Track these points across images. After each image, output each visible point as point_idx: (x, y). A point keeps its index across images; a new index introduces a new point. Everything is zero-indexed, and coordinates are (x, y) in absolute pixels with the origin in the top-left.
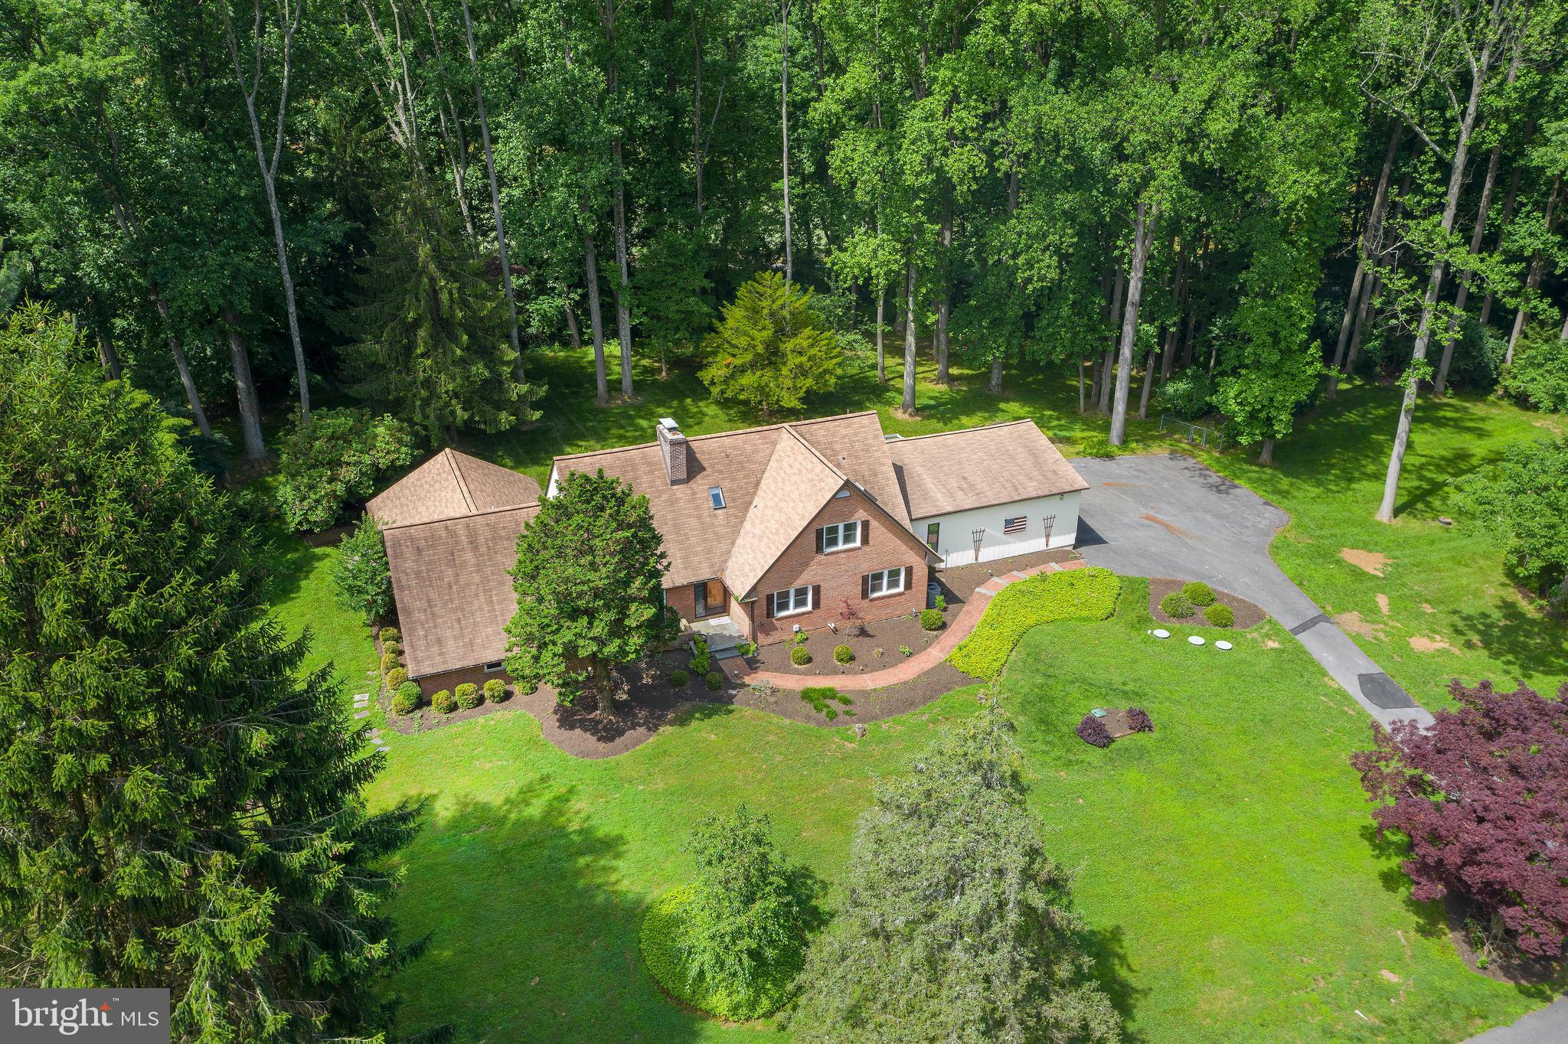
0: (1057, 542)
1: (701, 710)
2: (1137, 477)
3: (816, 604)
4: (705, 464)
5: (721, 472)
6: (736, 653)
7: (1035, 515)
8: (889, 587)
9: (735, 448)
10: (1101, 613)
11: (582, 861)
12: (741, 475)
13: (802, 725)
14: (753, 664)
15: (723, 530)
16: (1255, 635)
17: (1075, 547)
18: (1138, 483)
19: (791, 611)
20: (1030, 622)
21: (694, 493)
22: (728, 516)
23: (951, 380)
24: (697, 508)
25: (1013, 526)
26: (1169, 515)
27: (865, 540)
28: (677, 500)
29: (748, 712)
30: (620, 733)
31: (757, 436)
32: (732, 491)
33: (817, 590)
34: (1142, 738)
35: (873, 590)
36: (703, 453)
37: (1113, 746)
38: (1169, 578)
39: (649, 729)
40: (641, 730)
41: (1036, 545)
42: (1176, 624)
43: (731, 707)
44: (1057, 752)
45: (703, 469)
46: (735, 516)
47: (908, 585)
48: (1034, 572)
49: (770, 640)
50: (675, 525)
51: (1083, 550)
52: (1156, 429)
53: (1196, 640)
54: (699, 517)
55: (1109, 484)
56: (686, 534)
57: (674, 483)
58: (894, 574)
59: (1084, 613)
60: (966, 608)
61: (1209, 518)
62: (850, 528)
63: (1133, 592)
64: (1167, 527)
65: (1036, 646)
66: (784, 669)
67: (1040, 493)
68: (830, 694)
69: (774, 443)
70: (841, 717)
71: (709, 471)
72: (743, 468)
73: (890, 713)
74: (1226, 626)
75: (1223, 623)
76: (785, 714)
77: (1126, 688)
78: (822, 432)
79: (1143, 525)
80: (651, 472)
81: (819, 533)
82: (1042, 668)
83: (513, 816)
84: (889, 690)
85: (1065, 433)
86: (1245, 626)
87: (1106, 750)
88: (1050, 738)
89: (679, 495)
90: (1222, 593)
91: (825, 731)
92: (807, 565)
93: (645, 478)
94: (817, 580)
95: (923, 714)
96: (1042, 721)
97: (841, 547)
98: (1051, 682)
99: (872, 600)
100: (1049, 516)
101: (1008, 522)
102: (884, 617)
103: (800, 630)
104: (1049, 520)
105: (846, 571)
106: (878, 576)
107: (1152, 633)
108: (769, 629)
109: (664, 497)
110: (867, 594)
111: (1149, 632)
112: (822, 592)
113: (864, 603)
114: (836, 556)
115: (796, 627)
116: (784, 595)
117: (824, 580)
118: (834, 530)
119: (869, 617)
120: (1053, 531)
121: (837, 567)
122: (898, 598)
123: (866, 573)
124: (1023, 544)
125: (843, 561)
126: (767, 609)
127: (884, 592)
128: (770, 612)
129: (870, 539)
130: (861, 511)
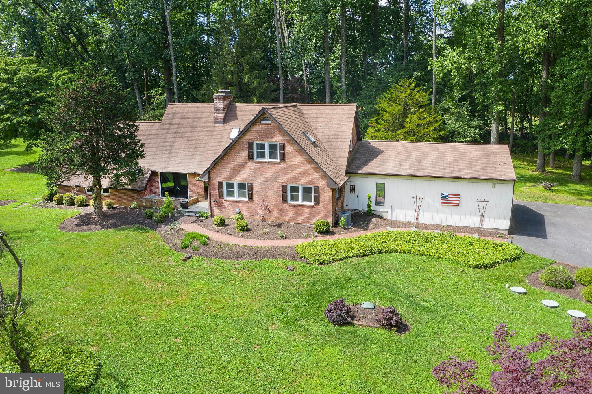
0: (490, 223)
1: (137, 228)
3: (251, 197)
5: (245, 122)
6: (198, 215)
7: (468, 195)
8: (304, 199)
13: (167, 246)
17: (511, 233)
19: (235, 198)
21: (224, 130)
24: (222, 137)
25: (447, 199)
27: (283, 159)
28: (214, 132)
29: (155, 235)
33: (251, 187)
35: (292, 199)
36: (241, 111)
37: (347, 327)
39: (103, 228)
40: (98, 227)
41: (472, 221)
42: (543, 289)
43: (151, 231)
47: (317, 201)
50: (205, 143)
53: (550, 303)
54: (220, 142)
56: (208, 149)
57: (216, 122)
58: (307, 190)
62: (273, 147)
71: (239, 120)
73: (220, 257)
80: (209, 116)
81: (250, 146)
84: (235, 246)
88: (303, 305)
89: (216, 129)
92: (243, 167)
93: (204, 119)
94: (251, 180)
95: (239, 264)
97: (267, 159)
99: (290, 205)
100: (483, 200)
101: (443, 195)
102: (300, 222)
103: (240, 213)
104: (483, 203)
105: (270, 178)
106: (295, 189)
107: (509, 287)
108: (221, 207)
109: (209, 129)
110: (286, 199)
111: (507, 285)
112: (254, 190)
113: (285, 206)
114: (262, 165)
115: (237, 210)
116: (230, 186)
117: (255, 181)
118: (261, 147)
119: (288, 218)
120: (487, 213)
121: (263, 174)
122: (309, 209)
123: (285, 184)
124: (458, 217)
125: (267, 170)
126: (219, 192)
127: (300, 202)
128: (221, 194)
129: (286, 158)
130: (279, 135)
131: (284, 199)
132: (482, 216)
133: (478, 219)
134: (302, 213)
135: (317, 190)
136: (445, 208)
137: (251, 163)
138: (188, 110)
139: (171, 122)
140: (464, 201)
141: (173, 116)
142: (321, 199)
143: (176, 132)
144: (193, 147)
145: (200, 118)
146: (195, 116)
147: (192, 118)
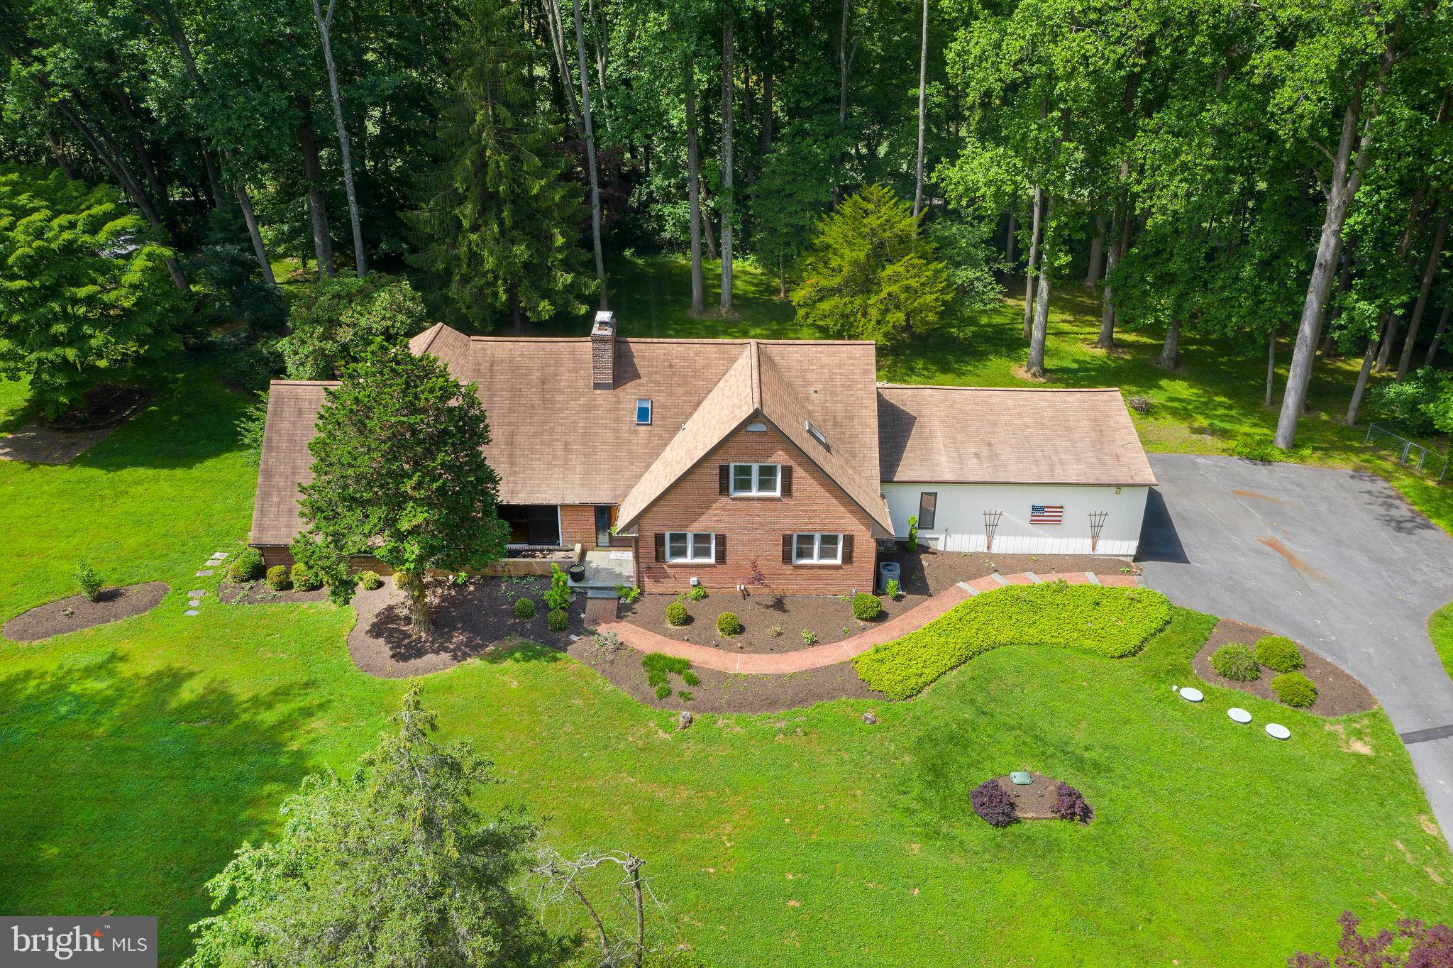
0: (1108, 547)
1: (523, 648)
2: (1288, 491)
3: (721, 557)
4: (642, 371)
5: (658, 383)
6: (613, 594)
7: (1077, 507)
8: (823, 555)
9: (683, 358)
10: (1114, 648)
11: (269, 788)
12: (681, 390)
13: (624, 694)
14: (622, 612)
15: (640, 451)
16: (1340, 729)
17: (1137, 558)
18: (1284, 498)
19: (689, 559)
20: (1002, 638)
21: (618, 402)
22: (651, 434)
23: (1114, 345)
24: (617, 419)
25: (1041, 514)
26: (1304, 546)
27: (787, 490)
28: (596, 407)
29: (576, 664)
30: (420, 653)
31: (714, 348)
32: (664, 407)
33: (721, 540)
34: (1066, 830)
35: (801, 554)
36: (644, 358)
37: (1014, 828)
38: (1254, 625)
39: (455, 658)
40: (445, 656)
41: (1079, 546)
42: (1222, 687)
43: (559, 655)
44: (926, 816)
45: (639, 377)
46: (659, 437)
47: (848, 558)
48: (1053, 578)
49: (660, 588)
50: (585, 435)
51: (1148, 565)
52: (1360, 439)
53: (1240, 715)
54: (616, 430)
55: (1240, 493)
56: (594, 447)
57: (597, 386)
58: (829, 540)
59: (1089, 643)
60: (930, 603)
61: (1362, 559)
62: (767, 472)
63: (1184, 631)
64: (1291, 559)
65: (990, 670)
66: (653, 625)
67: (1083, 480)
68: (681, 667)
69: (733, 360)
70: (674, 699)
71: (643, 380)
72: (686, 384)
73: (738, 708)
74: (1298, 705)
75: (1300, 701)
76: (614, 679)
77: (1087, 755)
78: (798, 357)
79: (1256, 551)
80: (576, 370)
81: (724, 471)
82: (980, 698)
83: (245, 717)
84: (751, 679)
85: (1227, 426)
86: (1332, 712)
87: (999, 831)
88: (929, 794)
89: (600, 401)
90: (1316, 659)
91: (647, 710)
92: (708, 507)
93: (566, 376)
94: (722, 528)
95: (780, 720)
96: (933, 768)
97: (754, 493)
98: (982, 721)
99: (796, 567)
100: (1098, 513)
101: (1035, 509)
102: (815, 592)
103: (699, 585)
104: (1098, 518)
105: (761, 524)
106: (807, 539)
107: (1178, 691)
108: (659, 576)
109: (582, 400)
110: (790, 558)
111: (1175, 688)
112: (728, 545)
113: (787, 569)
114: (747, 503)
115: (694, 580)
116: (679, 538)
117: (731, 530)
118: (746, 471)
119: (793, 587)
120: (1103, 532)
121: (748, 517)
122: (833, 571)
123: (788, 533)
124: (1057, 541)
125: (756, 511)
126: (656, 551)
127: (815, 561)
128: (660, 555)
129: (794, 490)
130: (780, 452)
131: (787, 558)
132: (1095, 538)
133: (1089, 542)
134: (818, 579)
135: (849, 541)
136: (1035, 528)
137: (724, 501)
138: (522, 355)
139: (491, 383)
140: (1068, 516)
141: (491, 370)
142: (855, 555)
143: (510, 410)
144: (559, 445)
145: (557, 375)
146: (543, 368)
147: (536, 375)
